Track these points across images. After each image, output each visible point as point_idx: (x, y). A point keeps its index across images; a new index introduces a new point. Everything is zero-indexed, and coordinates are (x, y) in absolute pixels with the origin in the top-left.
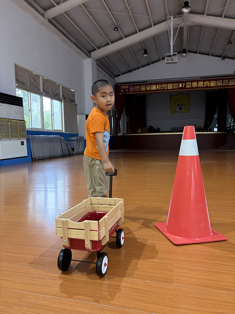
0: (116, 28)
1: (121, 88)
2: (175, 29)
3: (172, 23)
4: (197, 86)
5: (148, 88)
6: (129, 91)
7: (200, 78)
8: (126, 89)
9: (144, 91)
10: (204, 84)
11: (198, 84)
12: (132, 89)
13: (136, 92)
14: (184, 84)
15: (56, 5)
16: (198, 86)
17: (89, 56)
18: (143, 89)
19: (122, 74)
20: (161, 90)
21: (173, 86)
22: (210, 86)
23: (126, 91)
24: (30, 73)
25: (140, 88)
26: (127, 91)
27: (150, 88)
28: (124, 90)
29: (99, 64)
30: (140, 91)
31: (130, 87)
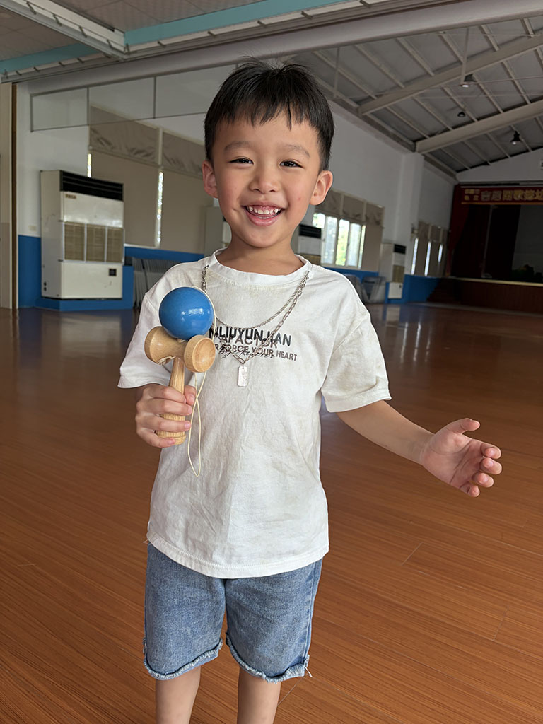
1: (466, 193)
5: (519, 196)
6: (480, 200)
8: (475, 194)
9: (509, 201)
12: (485, 196)
17: (413, 148)
18: (508, 197)
19: (472, 167)
23: (474, 199)
25: (502, 195)
26: (477, 199)
27: (522, 197)
28: (471, 196)
30: (501, 201)
31: (482, 193)
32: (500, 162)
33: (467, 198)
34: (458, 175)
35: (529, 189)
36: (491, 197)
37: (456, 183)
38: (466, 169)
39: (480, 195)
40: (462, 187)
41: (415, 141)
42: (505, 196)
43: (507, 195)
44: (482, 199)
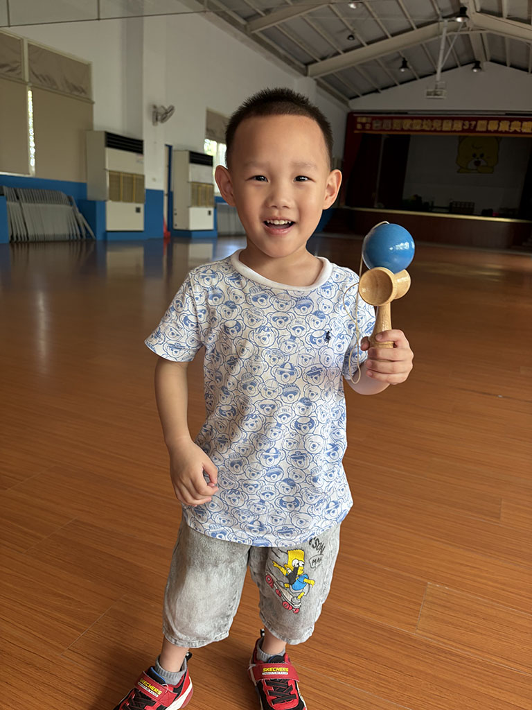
1: (359, 121)
5: (407, 126)
7: (507, 114)
8: (367, 123)
9: (397, 130)
10: (510, 126)
11: (499, 124)
12: (376, 125)
16: (498, 128)
17: (305, 71)
18: (398, 126)
19: (363, 95)
20: (430, 131)
21: (453, 125)
22: (522, 131)
25: (392, 124)
26: (368, 128)
27: (410, 126)
28: (363, 125)
30: (391, 130)
32: (390, 90)
33: (359, 126)
34: (351, 102)
35: (416, 118)
36: (382, 126)
37: (349, 111)
38: (358, 96)
39: (371, 124)
40: (355, 115)
41: (307, 64)
42: (395, 125)
43: (397, 124)
44: (374, 128)
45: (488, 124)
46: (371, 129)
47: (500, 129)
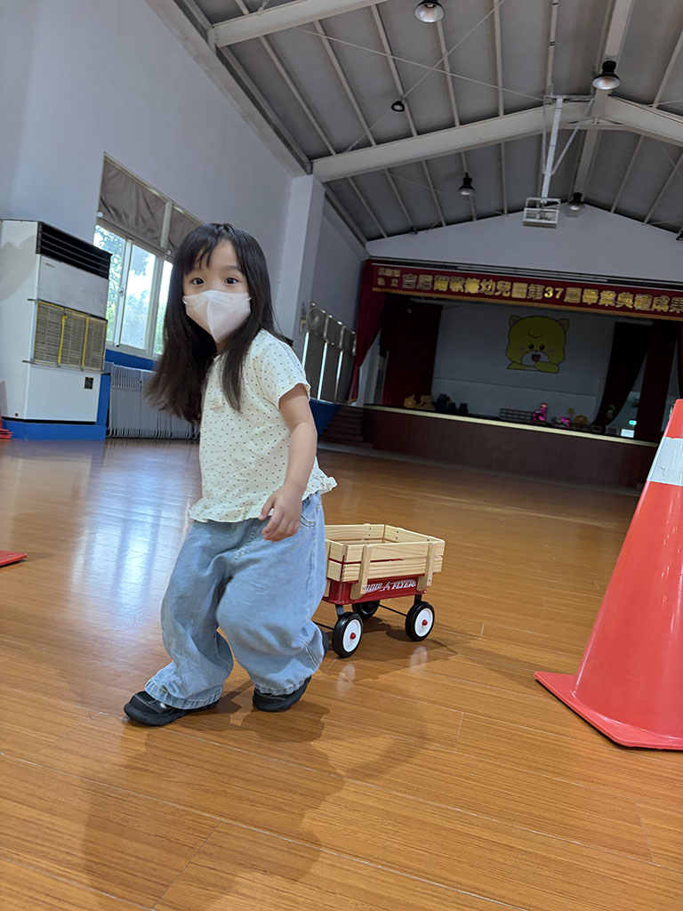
0: (399, 103)
1: (380, 274)
2: (564, 134)
3: (557, 115)
4: (595, 302)
5: (456, 287)
7: (609, 281)
8: (394, 278)
9: (442, 292)
10: (616, 299)
11: (599, 295)
12: (409, 280)
13: (420, 290)
14: (560, 290)
15: (245, 11)
16: (598, 301)
17: (308, 167)
18: (441, 285)
19: (389, 236)
20: (493, 297)
21: (528, 290)
22: (634, 308)
23: (392, 285)
24: (141, 187)
25: (433, 282)
26: (396, 285)
27: (461, 287)
28: (388, 280)
29: (331, 195)
30: (432, 291)
31: (404, 276)
33: (381, 282)
34: (368, 244)
35: (472, 276)
36: (417, 283)
37: (365, 258)
38: (382, 237)
39: (400, 279)
40: (375, 264)
41: (311, 158)
42: (437, 284)
43: (441, 283)
44: (404, 286)
45: (582, 294)
46: (400, 287)
47: (601, 303)
